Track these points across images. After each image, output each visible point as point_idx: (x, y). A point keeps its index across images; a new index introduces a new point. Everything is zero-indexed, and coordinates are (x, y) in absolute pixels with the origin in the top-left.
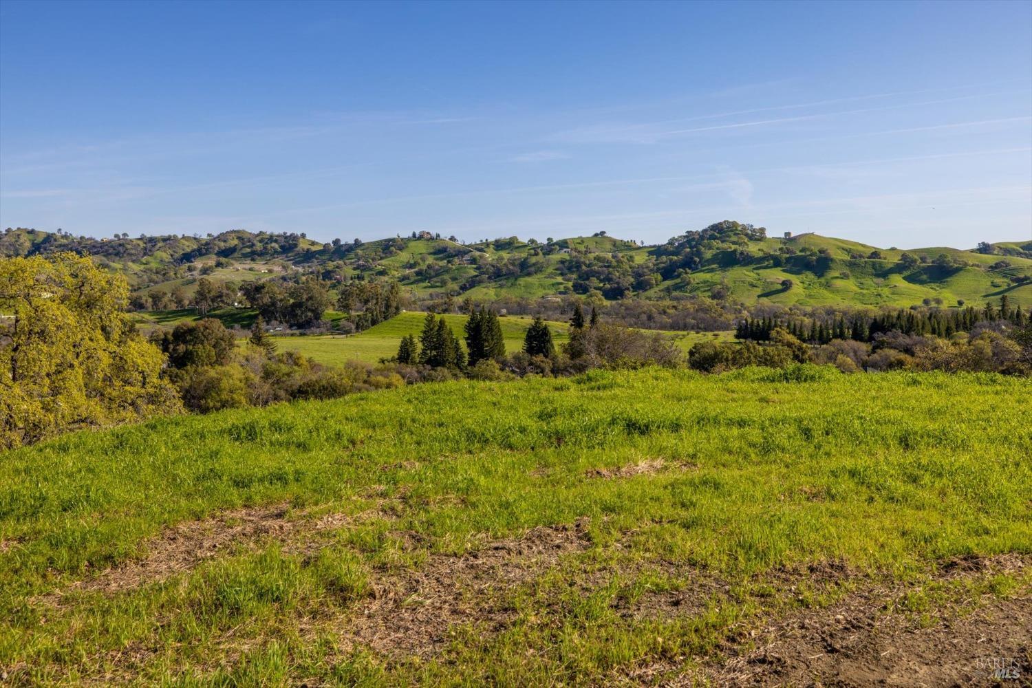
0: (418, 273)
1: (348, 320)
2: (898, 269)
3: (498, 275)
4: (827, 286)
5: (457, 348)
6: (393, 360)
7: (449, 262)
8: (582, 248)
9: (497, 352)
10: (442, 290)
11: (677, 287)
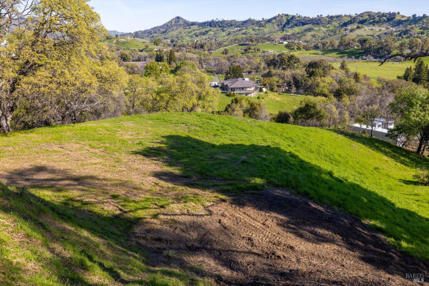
6: (401, 77)
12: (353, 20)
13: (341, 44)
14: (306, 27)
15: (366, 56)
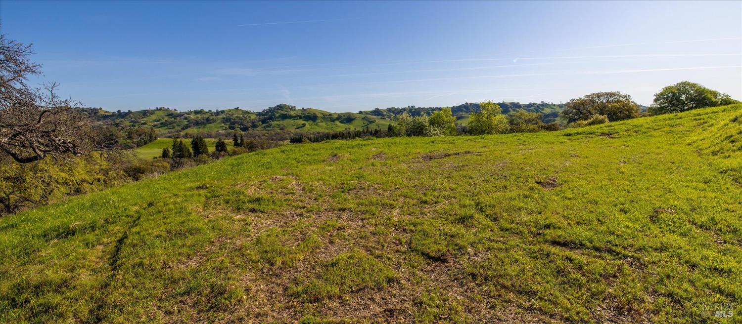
0: (161, 124)
1: (132, 143)
2: (337, 119)
3: (197, 123)
4: (317, 125)
5: (188, 151)
6: (160, 157)
7: (175, 119)
8: (230, 113)
9: (206, 151)
10: (174, 130)
11: (267, 126)
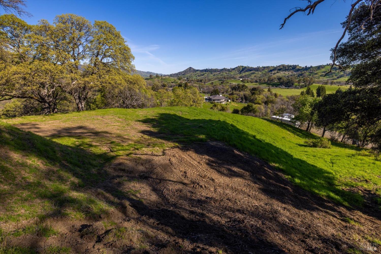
12: (275, 69)
13: (269, 80)
14: (252, 72)
15: (281, 86)
